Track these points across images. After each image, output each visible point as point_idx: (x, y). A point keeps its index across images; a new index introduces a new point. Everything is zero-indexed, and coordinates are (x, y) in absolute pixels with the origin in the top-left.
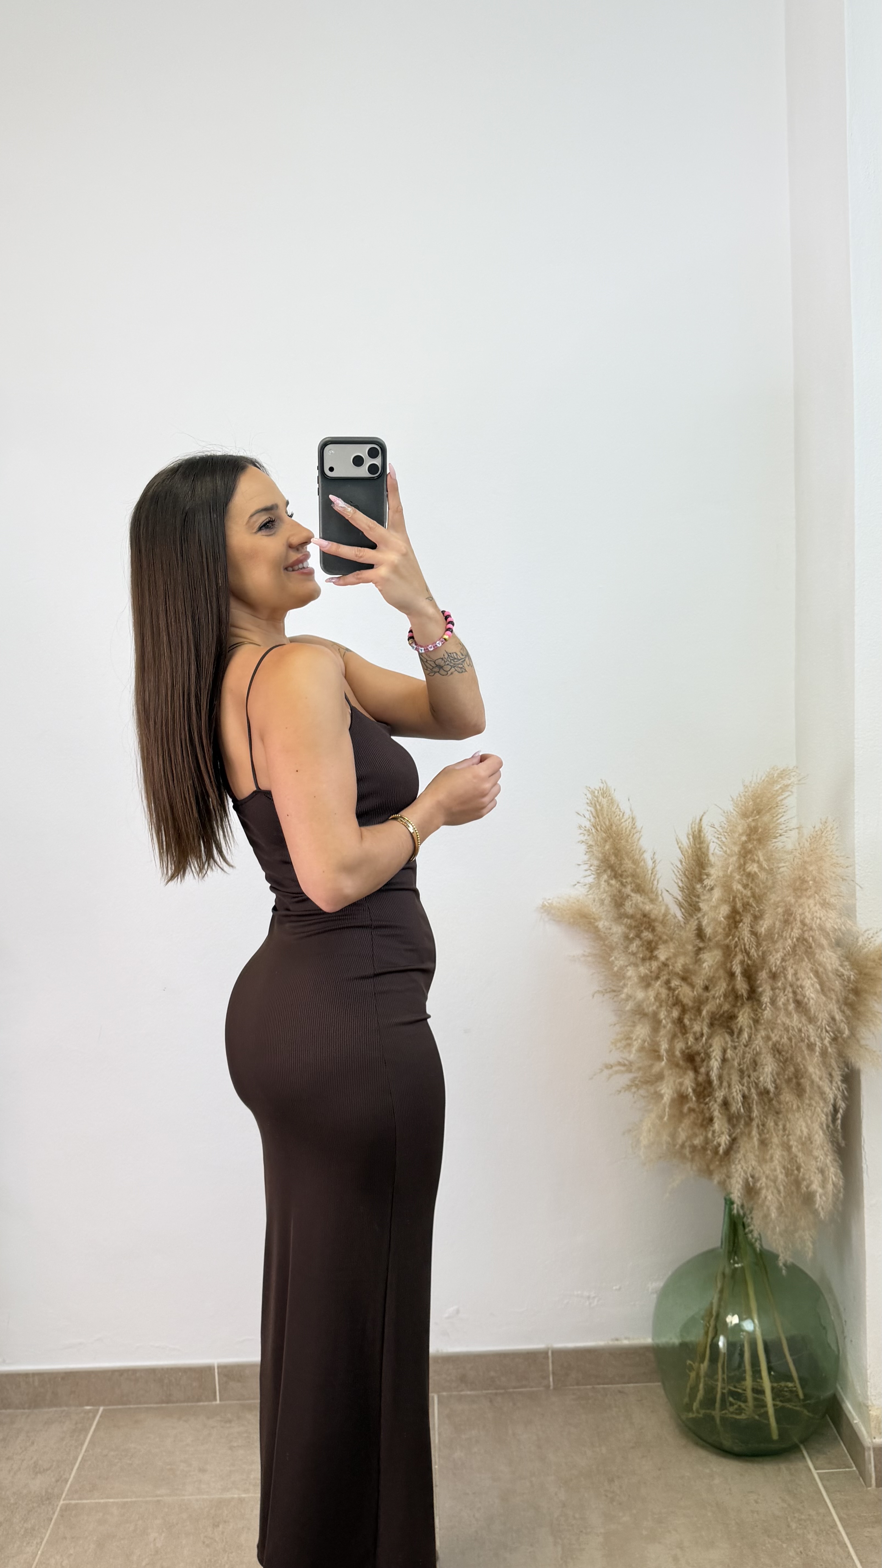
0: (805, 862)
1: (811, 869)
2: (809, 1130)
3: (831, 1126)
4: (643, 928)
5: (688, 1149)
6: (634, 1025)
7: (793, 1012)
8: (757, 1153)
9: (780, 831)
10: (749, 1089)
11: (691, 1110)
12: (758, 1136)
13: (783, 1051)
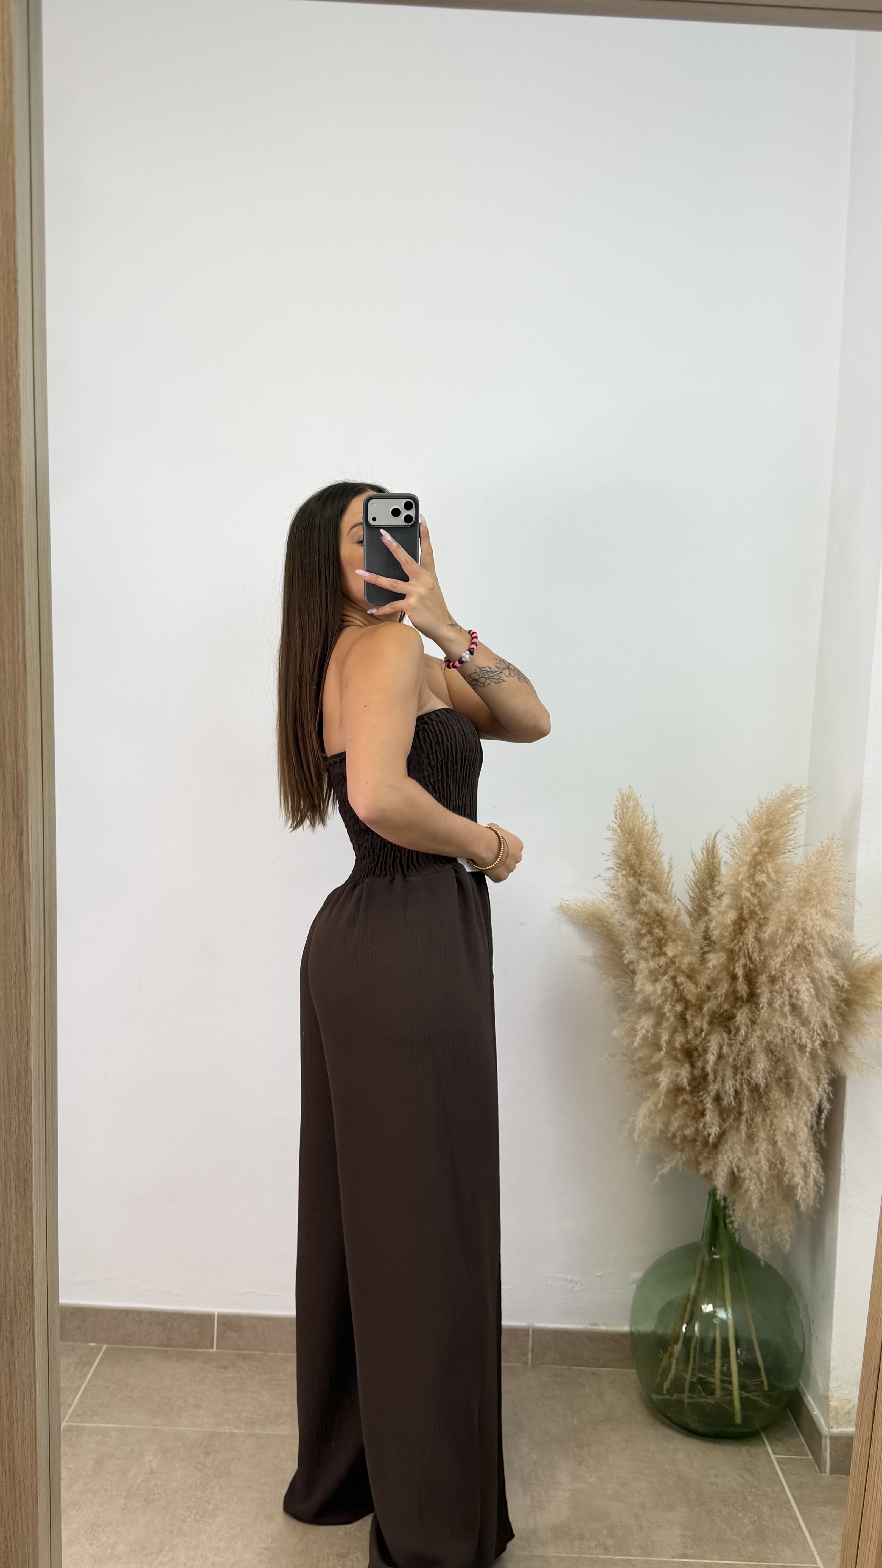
0: (811, 875)
1: (815, 881)
2: (795, 1126)
3: (815, 1126)
4: (655, 926)
5: (679, 1138)
6: (639, 1017)
7: (788, 1013)
8: (743, 1146)
9: (789, 848)
10: (742, 1086)
11: (685, 1102)
12: (746, 1129)
13: (776, 1051)
